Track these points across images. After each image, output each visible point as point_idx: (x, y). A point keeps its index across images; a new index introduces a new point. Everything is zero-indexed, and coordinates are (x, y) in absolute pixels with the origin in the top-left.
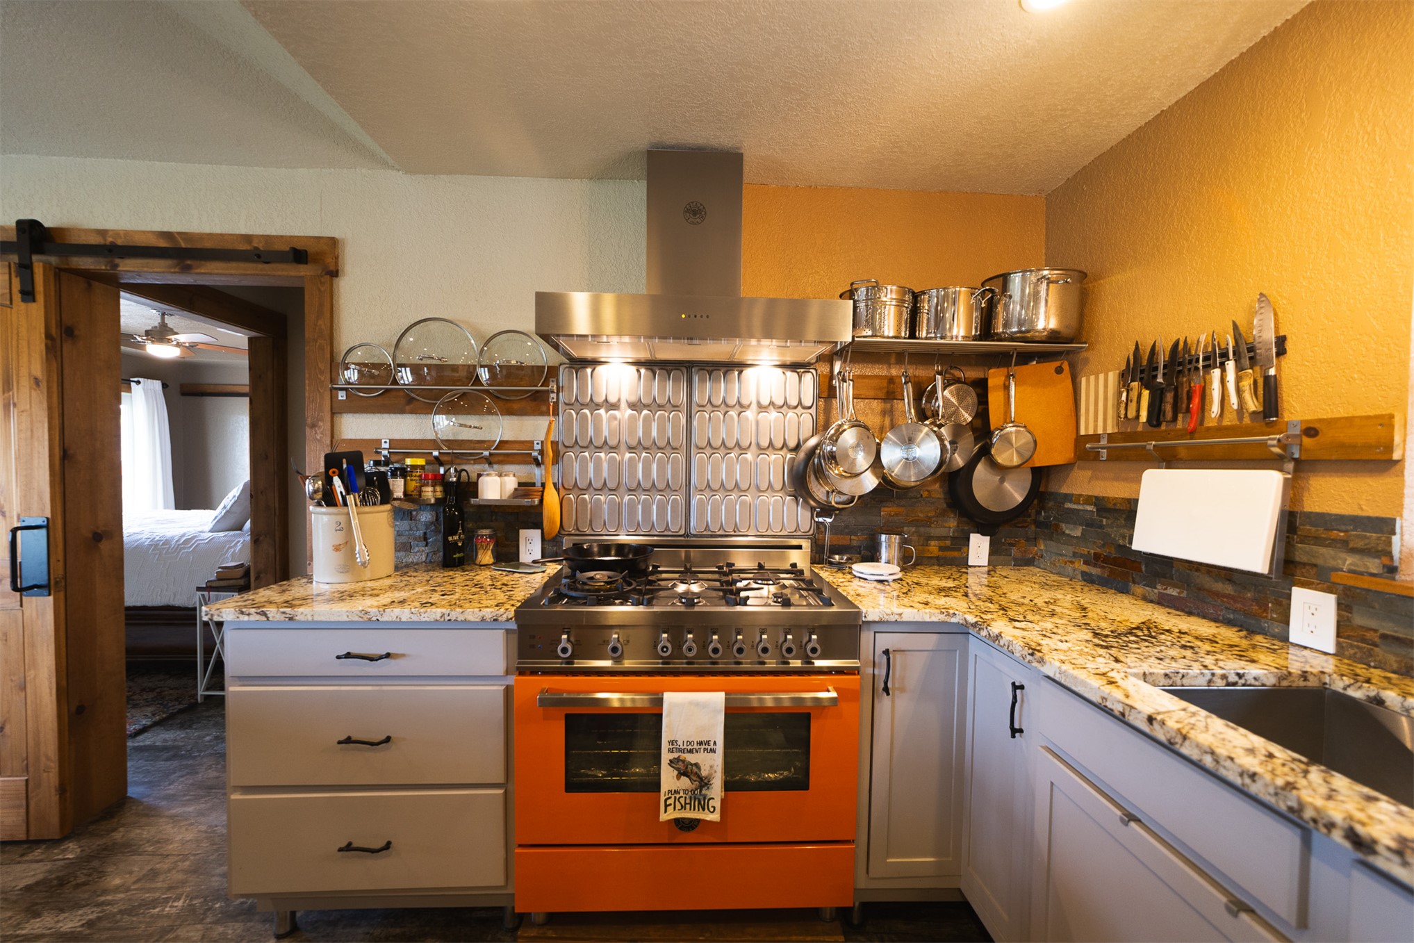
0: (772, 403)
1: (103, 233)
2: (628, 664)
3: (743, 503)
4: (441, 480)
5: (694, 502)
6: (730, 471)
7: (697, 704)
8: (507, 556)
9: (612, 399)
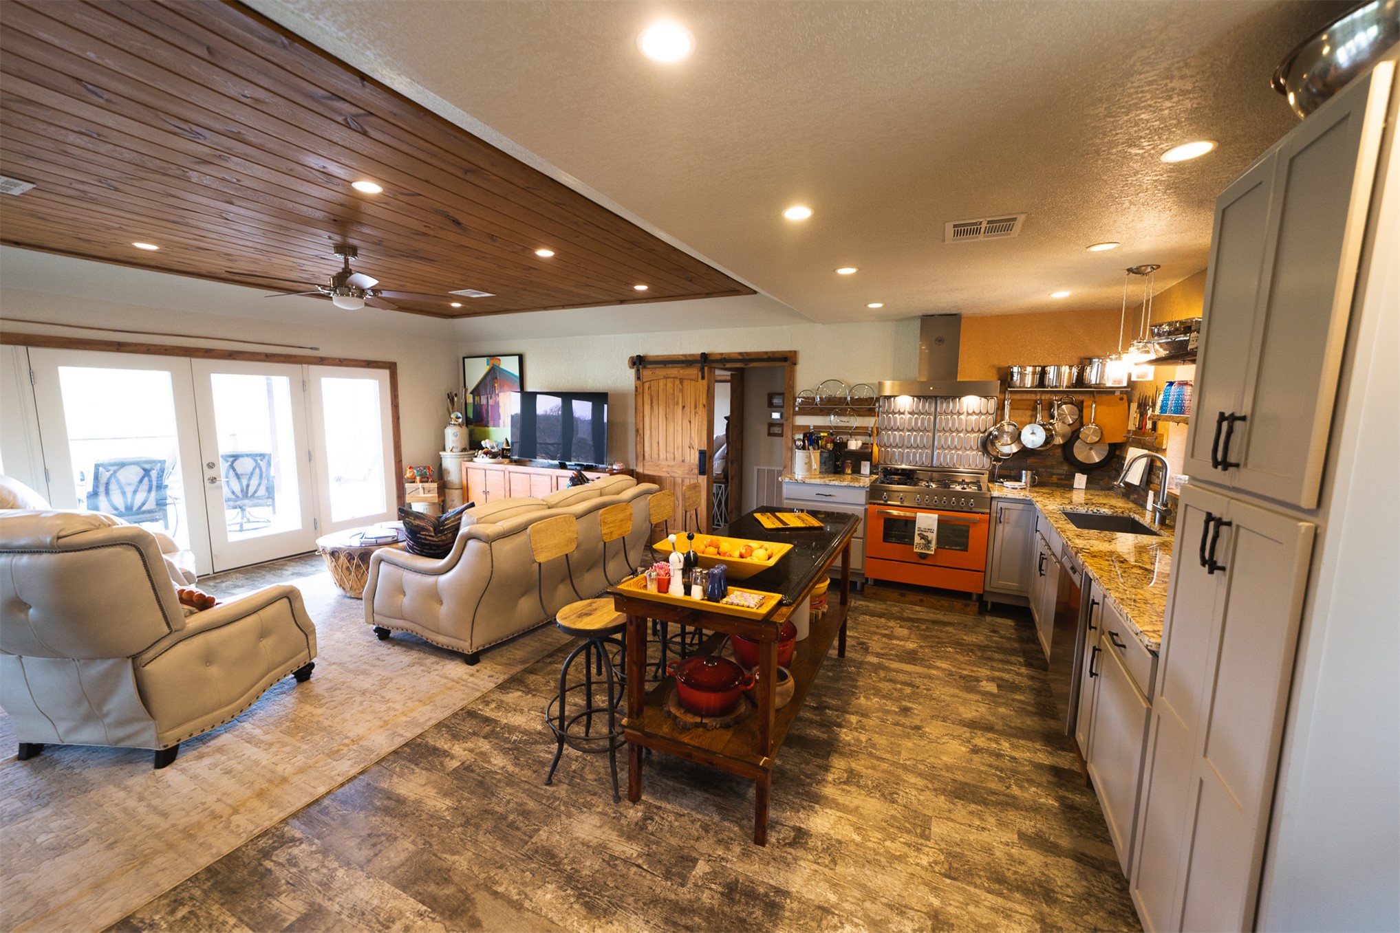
0: (974, 412)
1: (721, 354)
2: (905, 504)
3: (958, 454)
4: (833, 442)
5: (935, 453)
6: (953, 441)
7: (928, 517)
8: (857, 470)
9: (902, 411)
